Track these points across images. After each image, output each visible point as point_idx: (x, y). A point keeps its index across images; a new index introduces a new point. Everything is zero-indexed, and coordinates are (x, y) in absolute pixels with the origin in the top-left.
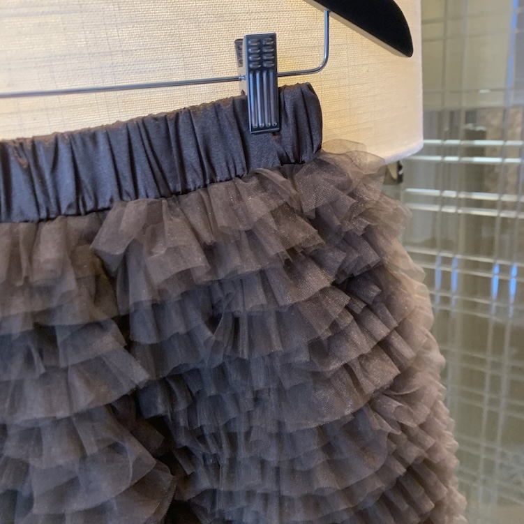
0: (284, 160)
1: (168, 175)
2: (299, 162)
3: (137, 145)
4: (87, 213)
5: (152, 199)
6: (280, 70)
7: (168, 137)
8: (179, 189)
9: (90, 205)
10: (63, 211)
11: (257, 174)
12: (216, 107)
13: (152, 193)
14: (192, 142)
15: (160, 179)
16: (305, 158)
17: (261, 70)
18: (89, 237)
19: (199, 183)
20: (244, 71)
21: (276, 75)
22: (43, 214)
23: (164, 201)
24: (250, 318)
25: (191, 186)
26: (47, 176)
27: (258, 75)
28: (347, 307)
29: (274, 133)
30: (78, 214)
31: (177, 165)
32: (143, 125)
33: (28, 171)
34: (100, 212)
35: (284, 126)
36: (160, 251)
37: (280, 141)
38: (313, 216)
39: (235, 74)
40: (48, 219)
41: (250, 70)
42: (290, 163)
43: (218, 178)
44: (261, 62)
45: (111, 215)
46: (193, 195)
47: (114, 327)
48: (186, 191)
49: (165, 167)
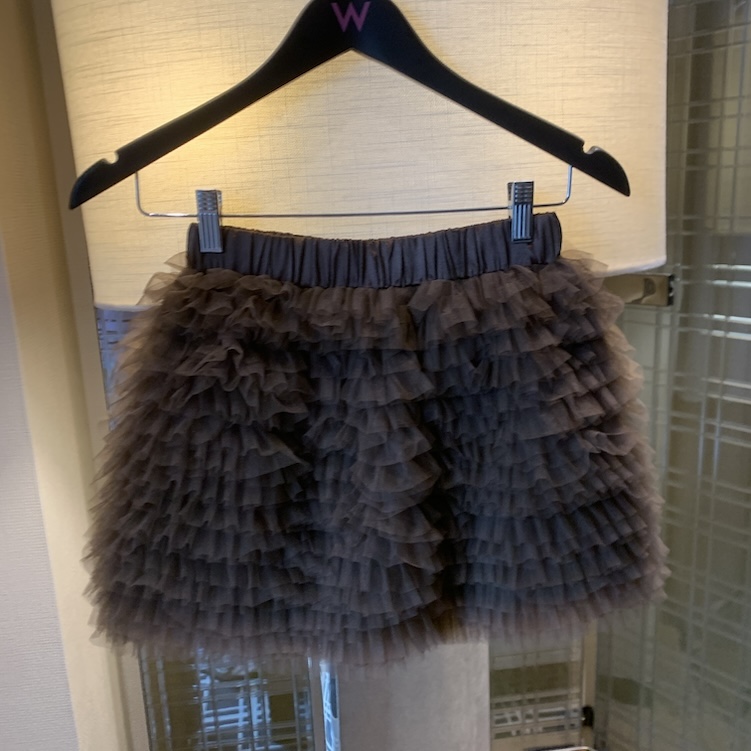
0: (534, 261)
1: (457, 266)
2: (544, 263)
3: (440, 247)
4: (406, 286)
5: (444, 280)
6: (535, 203)
7: (459, 244)
8: (462, 275)
9: (408, 282)
10: (393, 284)
11: (514, 269)
12: (492, 225)
13: (446, 276)
14: (473, 247)
15: (451, 268)
16: (549, 260)
17: (523, 204)
18: (406, 300)
19: (476, 273)
20: (512, 202)
21: (532, 206)
22: (382, 285)
23: (453, 282)
24: (500, 361)
25: (470, 275)
26: (386, 262)
27: (520, 206)
28: (567, 362)
29: (529, 243)
30: (400, 287)
31: (463, 260)
32: (445, 235)
33: (376, 259)
34: (414, 287)
35: (535, 240)
36: (448, 311)
37: (532, 249)
38: (550, 299)
39: (505, 205)
40: (384, 288)
41: (515, 203)
42: (537, 264)
43: (488, 270)
44: (523, 198)
45: (420, 289)
46: (471, 280)
47: (415, 357)
48: (467, 277)
49: (456, 261)
